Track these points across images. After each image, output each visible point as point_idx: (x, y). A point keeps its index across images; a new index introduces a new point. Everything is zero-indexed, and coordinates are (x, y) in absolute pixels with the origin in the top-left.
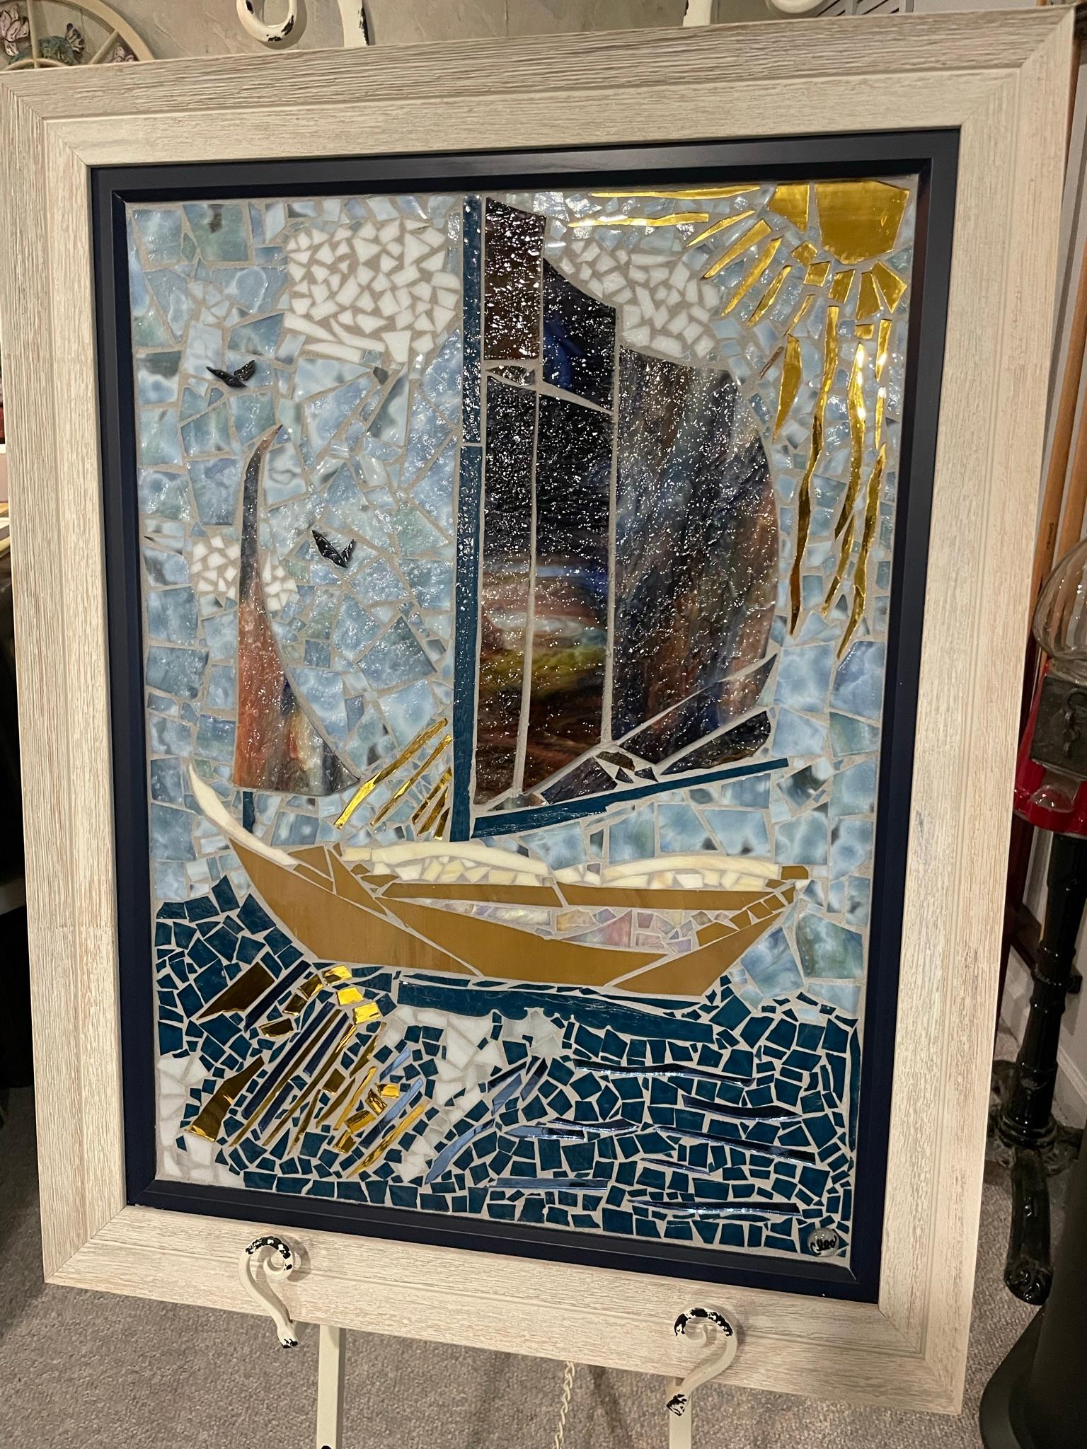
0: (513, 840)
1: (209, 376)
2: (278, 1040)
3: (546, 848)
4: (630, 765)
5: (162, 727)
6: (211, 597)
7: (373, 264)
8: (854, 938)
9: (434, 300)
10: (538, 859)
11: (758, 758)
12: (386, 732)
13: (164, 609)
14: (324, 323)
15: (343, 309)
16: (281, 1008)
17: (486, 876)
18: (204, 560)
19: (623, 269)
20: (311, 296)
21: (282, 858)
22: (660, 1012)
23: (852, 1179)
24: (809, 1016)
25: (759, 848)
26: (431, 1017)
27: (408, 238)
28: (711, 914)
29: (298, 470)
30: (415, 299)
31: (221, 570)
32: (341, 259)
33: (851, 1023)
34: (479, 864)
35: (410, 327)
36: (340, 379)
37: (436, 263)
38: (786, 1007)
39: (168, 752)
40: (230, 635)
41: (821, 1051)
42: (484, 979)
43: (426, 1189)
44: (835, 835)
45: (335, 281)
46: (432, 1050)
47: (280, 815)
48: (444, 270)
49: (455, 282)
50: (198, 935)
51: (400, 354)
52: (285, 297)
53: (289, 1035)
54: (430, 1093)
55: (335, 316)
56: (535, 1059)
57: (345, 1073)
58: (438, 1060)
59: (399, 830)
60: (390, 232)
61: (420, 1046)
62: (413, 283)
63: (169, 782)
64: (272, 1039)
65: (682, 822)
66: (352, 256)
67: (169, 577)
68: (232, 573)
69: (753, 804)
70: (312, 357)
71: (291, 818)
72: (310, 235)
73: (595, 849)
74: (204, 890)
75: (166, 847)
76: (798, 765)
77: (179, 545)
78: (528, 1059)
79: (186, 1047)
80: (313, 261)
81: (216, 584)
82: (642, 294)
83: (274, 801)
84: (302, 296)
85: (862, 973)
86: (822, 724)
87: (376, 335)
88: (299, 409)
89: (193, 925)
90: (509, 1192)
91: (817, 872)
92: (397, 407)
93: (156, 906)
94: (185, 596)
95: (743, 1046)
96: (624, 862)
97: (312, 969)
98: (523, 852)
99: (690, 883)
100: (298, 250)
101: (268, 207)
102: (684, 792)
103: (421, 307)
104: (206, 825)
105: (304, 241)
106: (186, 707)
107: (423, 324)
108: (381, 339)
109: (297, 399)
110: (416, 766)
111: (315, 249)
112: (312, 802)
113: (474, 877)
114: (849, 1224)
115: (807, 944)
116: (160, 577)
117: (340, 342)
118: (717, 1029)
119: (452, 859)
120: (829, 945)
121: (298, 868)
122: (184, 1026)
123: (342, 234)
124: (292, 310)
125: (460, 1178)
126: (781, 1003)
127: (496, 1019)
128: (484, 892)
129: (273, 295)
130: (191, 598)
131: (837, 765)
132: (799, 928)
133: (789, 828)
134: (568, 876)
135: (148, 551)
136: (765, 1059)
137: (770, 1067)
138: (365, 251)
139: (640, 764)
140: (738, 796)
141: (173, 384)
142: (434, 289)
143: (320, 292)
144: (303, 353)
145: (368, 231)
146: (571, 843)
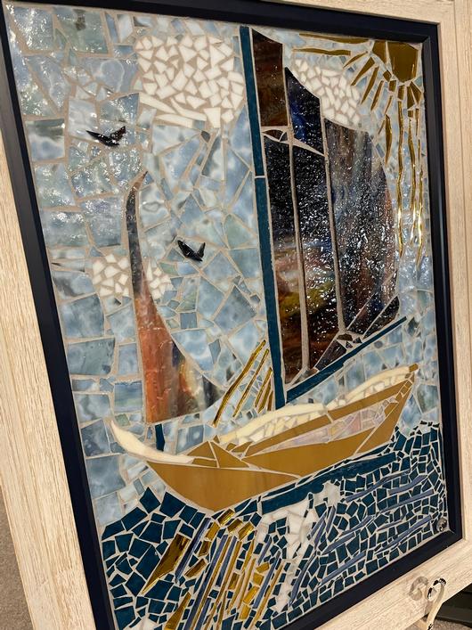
0: (305, 397)
1: (89, 138)
2: (197, 576)
3: (321, 395)
4: (350, 339)
5: (86, 401)
6: (112, 298)
7: (193, 63)
8: (435, 388)
9: (231, 89)
10: (318, 402)
11: (397, 319)
12: (235, 358)
13: (76, 314)
14: (167, 101)
15: (178, 92)
16: (196, 555)
17: (296, 422)
18: (102, 273)
19: (319, 77)
20: (156, 82)
21: (184, 459)
22: (375, 456)
23: (445, 493)
24: (426, 430)
25: (402, 362)
26: (279, 514)
27: (212, 48)
28: (388, 400)
29: (162, 201)
30: (220, 88)
31: (116, 278)
32: (173, 58)
33: (437, 426)
34: (291, 417)
35: (219, 105)
36: (181, 139)
37: (229, 65)
38: (417, 430)
39: (94, 417)
40: (130, 322)
41: (430, 443)
42: (301, 479)
43: (291, 609)
44: (424, 346)
45: (171, 73)
46: (282, 532)
47: (180, 432)
48: (234, 71)
49: (240, 78)
50: (135, 536)
51: (216, 123)
52: (138, 82)
53: (204, 569)
54: (284, 557)
55: (173, 96)
56: (330, 508)
57: (239, 572)
58: (287, 536)
59: (249, 414)
60: (201, 44)
61: (277, 533)
62: (217, 78)
63: (97, 439)
64: (193, 578)
65: (374, 359)
66: (179, 56)
67: (76, 290)
68: (124, 279)
69: (397, 342)
70: (163, 124)
71: (186, 431)
72: (151, 40)
73: (341, 387)
74: (135, 503)
75: (102, 487)
76: (409, 318)
77: (81, 265)
78: (327, 510)
79: (137, 616)
80: (155, 58)
81: (113, 289)
82: (329, 91)
83: (174, 425)
84: (151, 82)
85: (438, 403)
86: (415, 297)
87: (200, 110)
88: (156, 159)
89: (130, 532)
90: (327, 585)
91: (421, 364)
92: (218, 156)
93: (101, 531)
94: (92, 301)
95: (406, 455)
96: (353, 389)
97: (212, 521)
98: (311, 401)
99: (380, 388)
100: (143, 50)
101: (119, 17)
102: (372, 344)
103: (224, 93)
104: (129, 459)
105: (146, 43)
106: (103, 382)
107: (226, 104)
108: (203, 113)
109: (155, 153)
110: (253, 372)
111: (156, 49)
112: (197, 416)
113: (290, 425)
114: (447, 512)
115: (421, 398)
116: (69, 292)
117: (178, 114)
118: (397, 452)
119: (279, 419)
120: (428, 395)
121: (194, 462)
122: (134, 604)
123: (171, 41)
124: (144, 91)
125: (305, 593)
126: (415, 429)
127: (311, 497)
128: (296, 431)
129: (129, 81)
130: (97, 301)
131: (422, 314)
132: (418, 392)
133: (409, 348)
134: (332, 406)
135: (55, 273)
136: (414, 457)
137: (416, 459)
138: (188, 55)
139: (355, 337)
140: (392, 340)
141: (60, 144)
142: (230, 82)
143: (162, 80)
144: (155, 121)
145: (187, 41)
146: (331, 388)
